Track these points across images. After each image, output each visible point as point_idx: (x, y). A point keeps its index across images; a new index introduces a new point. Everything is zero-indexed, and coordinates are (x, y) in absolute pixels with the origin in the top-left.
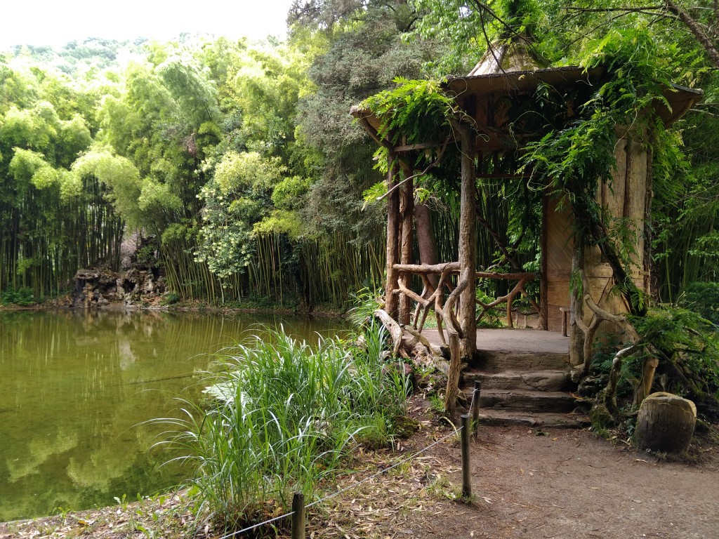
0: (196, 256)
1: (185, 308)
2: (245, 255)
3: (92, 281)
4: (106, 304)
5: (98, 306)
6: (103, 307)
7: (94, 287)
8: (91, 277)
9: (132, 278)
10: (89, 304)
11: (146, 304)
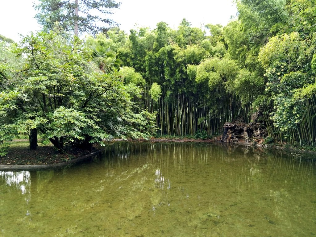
0: (271, 116)
1: (277, 147)
2: (296, 115)
3: (231, 128)
4: (237, 141)
5: (234, 142)
6: (236, 142)
7: (233, 131)
8: (230, 126)
9: (252, 127)
10: (229, 141)
11: (256, 143)
